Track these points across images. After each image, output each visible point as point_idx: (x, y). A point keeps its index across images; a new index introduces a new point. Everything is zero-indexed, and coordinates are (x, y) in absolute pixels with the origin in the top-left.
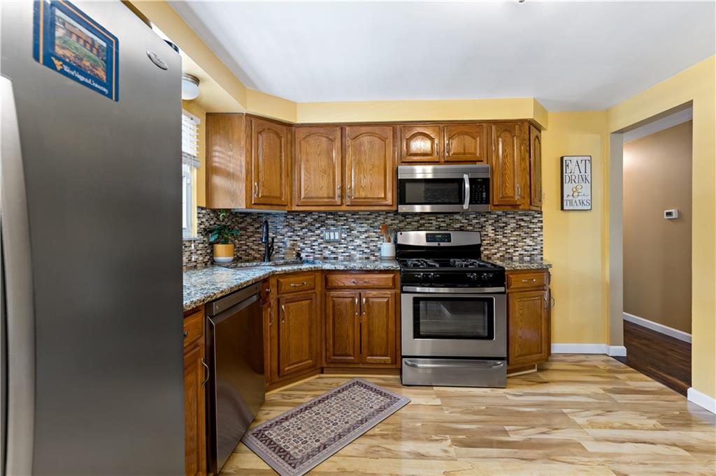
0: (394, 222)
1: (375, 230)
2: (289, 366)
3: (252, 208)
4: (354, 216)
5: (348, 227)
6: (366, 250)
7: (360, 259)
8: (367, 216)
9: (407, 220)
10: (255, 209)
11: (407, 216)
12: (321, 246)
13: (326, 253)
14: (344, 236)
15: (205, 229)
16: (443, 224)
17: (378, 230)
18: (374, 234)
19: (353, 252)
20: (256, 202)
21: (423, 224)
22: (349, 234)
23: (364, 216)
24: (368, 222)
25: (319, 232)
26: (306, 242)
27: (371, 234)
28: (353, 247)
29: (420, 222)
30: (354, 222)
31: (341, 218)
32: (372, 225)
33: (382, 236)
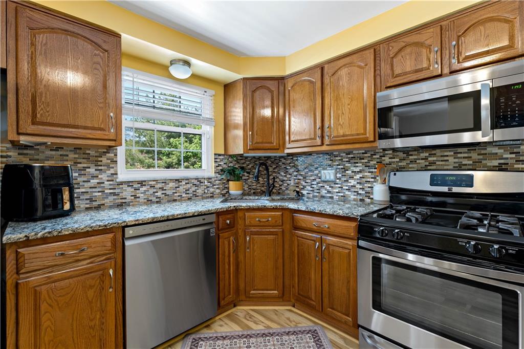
0: (393, 160)
1: (371, 170)
2: (254, 290)
3: (248, 153)
4: (349, 156)
5: (342, 167)
6: (360, 192)
7: (354, 200)
8: (362, 155)
9: (411, 157)
10: (251, 153)
11: (410, 153)
12: (319, 185)
13: (324, 192)
14: (339, 175)
15: (222, 170)
16: (465, 162)
17: (373, 170)
18: (370, 174)
19: (347, 193)
20: (251, 148)
21: (433, 163)
22: (344, 174)
23: (359, 155)
24: (363, 161)
25: (317, 172)
26: (307, 181)
27: (366, 174)
28: (347, 188)
29: (430, 159)
30: (349, 161)
31: (337, 158)
32: (368, 164)
33: (378, 176)
